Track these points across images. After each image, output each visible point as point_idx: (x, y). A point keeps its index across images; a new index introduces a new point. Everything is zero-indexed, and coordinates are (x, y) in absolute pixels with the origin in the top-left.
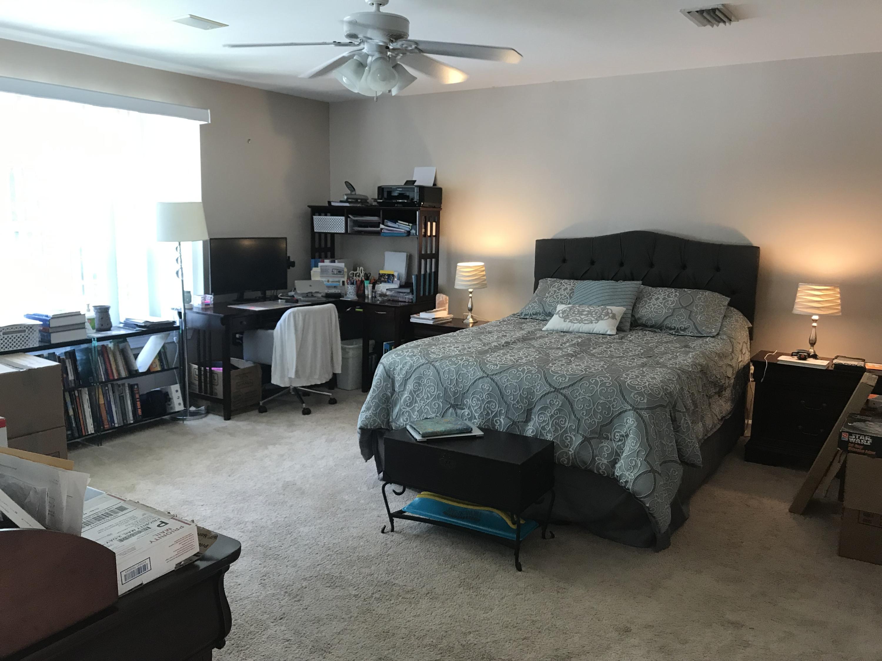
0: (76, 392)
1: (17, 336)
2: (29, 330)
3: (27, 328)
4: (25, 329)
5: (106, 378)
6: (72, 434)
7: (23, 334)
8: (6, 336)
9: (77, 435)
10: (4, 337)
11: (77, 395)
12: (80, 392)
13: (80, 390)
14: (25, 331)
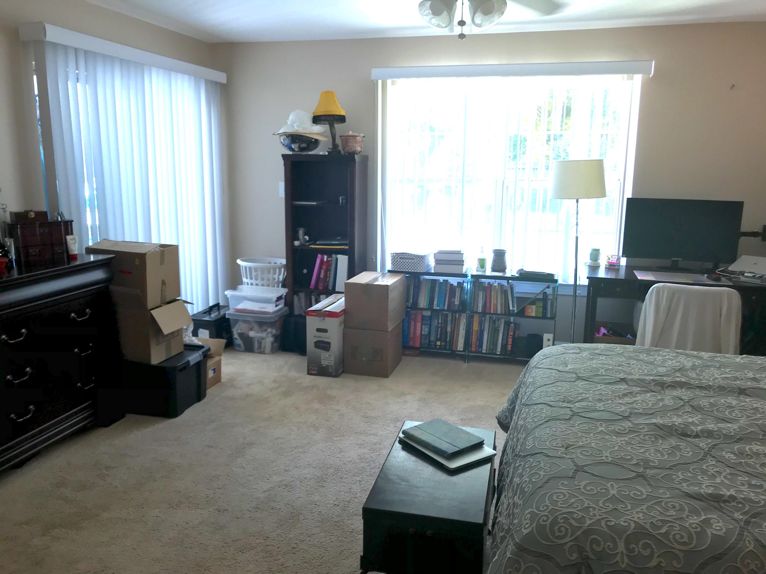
0: (457, 315)
1: (409, 261)
2: (417, 259)
3: (416, 257)
4: (414, 257)
5: (483, 310)
6: (445, 346)
7: (413, 261)
8: (402, 260)
9: (448, 347)
10: (400, 261)
11: (457, 317)
12: (460, 316)
13: (461, 314)
14: (414, 259)
